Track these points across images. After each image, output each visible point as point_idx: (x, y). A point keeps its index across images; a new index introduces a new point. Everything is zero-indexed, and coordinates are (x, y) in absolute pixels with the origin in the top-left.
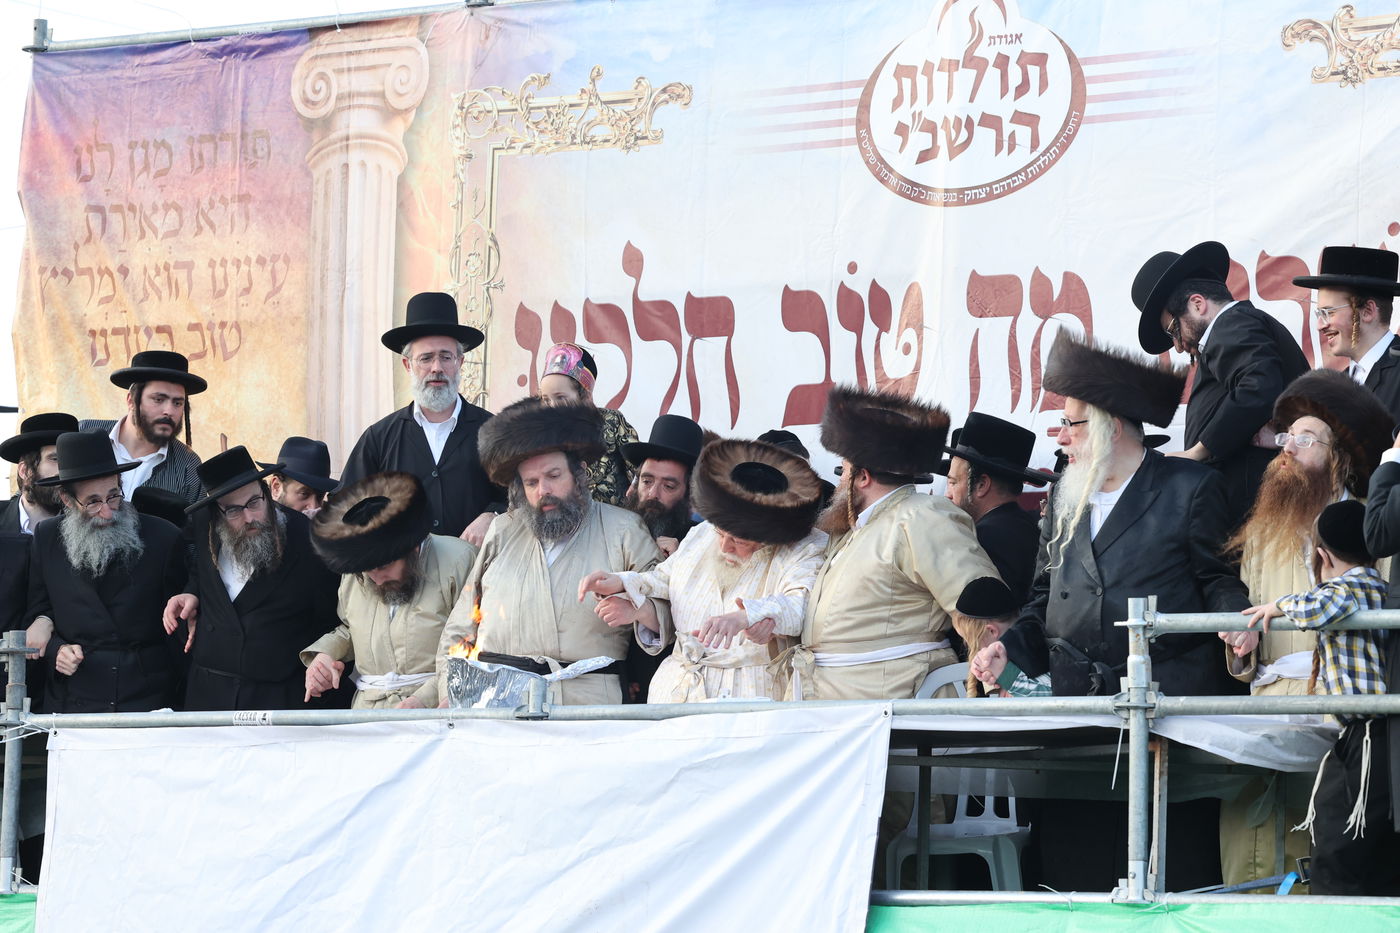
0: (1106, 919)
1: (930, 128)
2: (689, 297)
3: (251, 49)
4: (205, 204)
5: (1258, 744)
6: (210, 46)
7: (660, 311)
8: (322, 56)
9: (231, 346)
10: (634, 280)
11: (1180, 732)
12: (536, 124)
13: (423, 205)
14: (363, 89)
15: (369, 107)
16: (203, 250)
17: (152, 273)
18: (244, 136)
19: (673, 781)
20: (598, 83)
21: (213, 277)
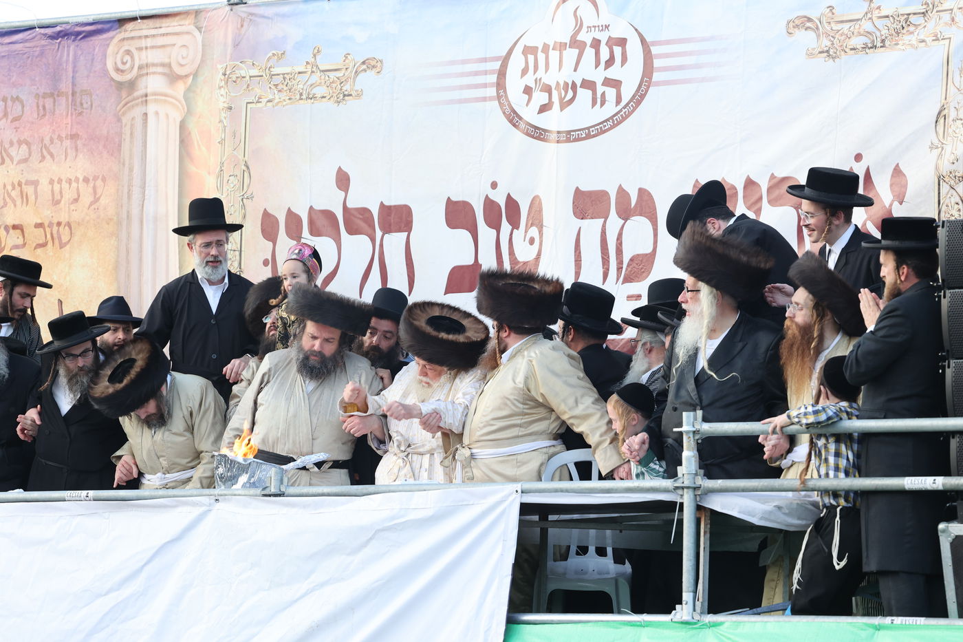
0: (667, 632)
1: (548, 89)
2: (382, 204)
3: (78, 33)
4: (47, 141)
5: (771, 512)
6: (49, 31)
7: (362, 215)
8: (128, 39)
9: (65, 239)
10: (343, 194)
11: (719, 504)
12: (276, 86)
13: (198, 142)
14: (156, 61)
15: (159, 73)
16: (47, 171)
17: (9, 188)
18: (73, 94)
19: (371, 539)
20: (318, 57)
21: (53, 191)
